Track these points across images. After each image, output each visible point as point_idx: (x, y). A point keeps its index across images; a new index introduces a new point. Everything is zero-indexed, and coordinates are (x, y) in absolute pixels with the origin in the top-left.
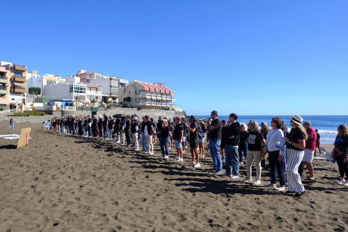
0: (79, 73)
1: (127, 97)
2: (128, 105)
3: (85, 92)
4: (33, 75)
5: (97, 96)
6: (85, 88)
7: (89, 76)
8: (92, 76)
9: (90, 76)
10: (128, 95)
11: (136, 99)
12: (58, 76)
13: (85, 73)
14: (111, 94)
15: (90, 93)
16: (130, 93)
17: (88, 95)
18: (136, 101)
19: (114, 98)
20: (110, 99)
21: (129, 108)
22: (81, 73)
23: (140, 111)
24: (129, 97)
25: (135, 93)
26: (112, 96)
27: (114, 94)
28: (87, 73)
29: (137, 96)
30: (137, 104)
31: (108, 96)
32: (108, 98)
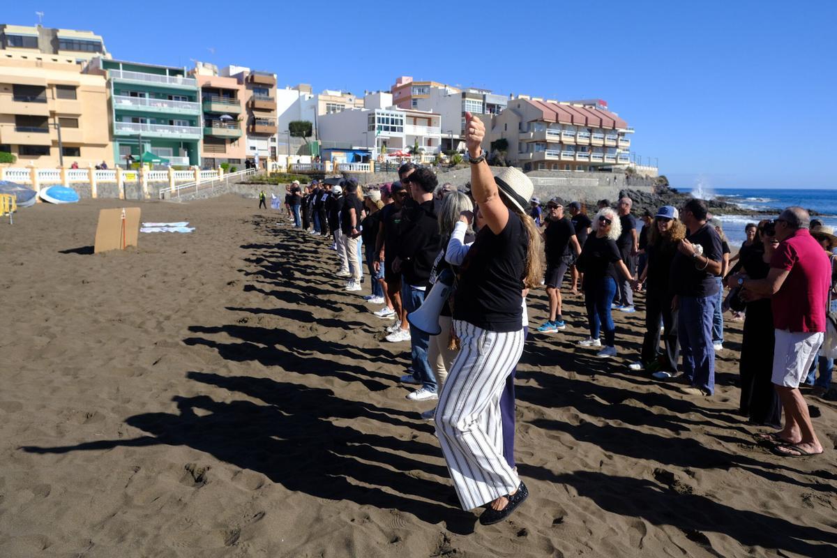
0: (399, 85)
1: (499, 138)
2: (501, 159)
3: (401, 130)
4: (302, 93)
5: (430, 139)
6: (402, 120)
7: (419, 91)
8: (426, 90)
9: (421, 90)
10: (502, 133)
11: (520, 144)
12: (349, 94)
13: (410, 84)
15: (415, 129)
16: (506, 129)
17: (408, 137)
18: (520, 148)
21: (501, 165)
22: (401, 85)
24: (505, 139)
25: (520, 128)
28: (415, 83)
29: (523, 136)
30: (522, 156)
31: (456, 137)
32: (457, 141)
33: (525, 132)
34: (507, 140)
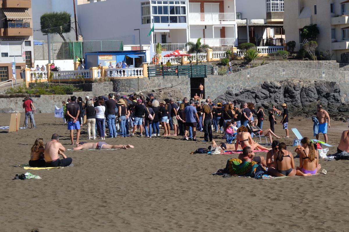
1: (308, 24)
2: (310, 49)
3: (184, 20)
5: (224, 28)
6: (184, 8)
10: (311, 18)
11: (334, 30)
14: (269, 15)
15: (203, 19)
16: (316, 13)
17: (193, 27)
18: (334, 36)
19: (279, 29)
20: (269, 33)
21: (311, 59)
23: (345, 67)
24: (316, 25)
25: (332, 11)
26: (273, 20)
27: (280, 15)
29: (336, 21)
30: (337, 46)
31: (261, 22)
32: (261, 28)
33: (338, 16)
34: (318, 26)
